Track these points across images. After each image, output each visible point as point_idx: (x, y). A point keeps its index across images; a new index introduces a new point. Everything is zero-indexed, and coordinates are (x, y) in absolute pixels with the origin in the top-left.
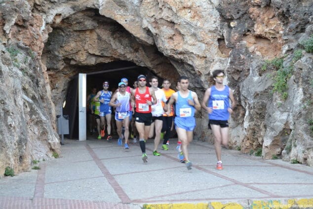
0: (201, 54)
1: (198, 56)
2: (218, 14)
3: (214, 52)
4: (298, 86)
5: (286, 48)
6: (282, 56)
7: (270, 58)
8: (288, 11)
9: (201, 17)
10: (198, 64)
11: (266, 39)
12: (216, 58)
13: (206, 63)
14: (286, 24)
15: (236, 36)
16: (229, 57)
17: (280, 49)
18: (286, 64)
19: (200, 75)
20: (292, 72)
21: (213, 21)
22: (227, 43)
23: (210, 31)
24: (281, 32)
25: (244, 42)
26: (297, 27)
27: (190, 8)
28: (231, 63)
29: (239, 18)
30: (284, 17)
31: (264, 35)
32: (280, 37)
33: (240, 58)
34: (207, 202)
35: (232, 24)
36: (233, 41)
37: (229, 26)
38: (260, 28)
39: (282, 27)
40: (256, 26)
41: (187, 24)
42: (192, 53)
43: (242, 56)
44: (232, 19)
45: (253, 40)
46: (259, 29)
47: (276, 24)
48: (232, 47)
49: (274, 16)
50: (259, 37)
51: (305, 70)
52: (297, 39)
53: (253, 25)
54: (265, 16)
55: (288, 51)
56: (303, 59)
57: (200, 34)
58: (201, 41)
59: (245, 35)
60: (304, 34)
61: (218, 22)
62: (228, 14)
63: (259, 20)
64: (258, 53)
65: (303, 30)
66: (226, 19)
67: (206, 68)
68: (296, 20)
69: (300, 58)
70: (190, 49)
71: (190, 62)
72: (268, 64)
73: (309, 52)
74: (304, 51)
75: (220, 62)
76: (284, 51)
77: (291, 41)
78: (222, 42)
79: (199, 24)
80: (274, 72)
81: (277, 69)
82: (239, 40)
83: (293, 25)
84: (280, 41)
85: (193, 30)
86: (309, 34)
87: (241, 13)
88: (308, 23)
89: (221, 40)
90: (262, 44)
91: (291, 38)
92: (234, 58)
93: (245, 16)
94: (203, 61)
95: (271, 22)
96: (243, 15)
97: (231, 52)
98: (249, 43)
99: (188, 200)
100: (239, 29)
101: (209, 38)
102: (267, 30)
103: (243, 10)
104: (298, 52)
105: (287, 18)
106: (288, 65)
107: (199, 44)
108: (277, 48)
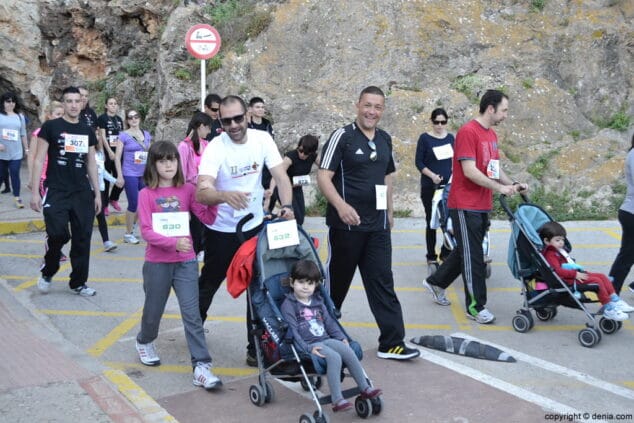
0: (20, 71)
1: (18, 73)
2: (39, 31)
3: (34, 69)
4: (121, 108)
5: (109, 70)
6: (105, 77)
7: (93, 79)
8: (111, 33)
9: (21, 32)
10: (17, 81)
11: (88, 59)
12: (37, 76)
13: (27, 79)
14: (109, 47)
15: (59, 54)
16: (51, 75)
17: (103, 71)
18: (109, 86)
19: (20, 92)
20: (114, 95)
21: (34, 38)
22: (48, 61)
23: (31, 48)
24: (105, 54)
25: (67, 61)
26: (120, 51)
27: (8, 22)
28: (53, 82)
29: (61, 37)
30: (108, 39)
31: (87, 55)
32: (103, 59)
33: (62, 77)
34: (28, 221)
35: (54, 43)
36: (55, 60)
37: (51, 45)
38: (83, 49)
39: (105, 49)
40: (79, 46)
41: (6, 38)
42: (11, 69)
43: (65, 76)
44: (54, 38)
45: (76, 60)
46: (81, 50)
47: (99, 45)
48: (54, 65)
49: (97, 38)
50: (82, 58)
51: (127, 93)
52: (120, 62)
53: (76, 45)
54: (88, 37)
55: (111, 73)
56: (126, 82)
57: (20, 51)
58: (21, 57)
59: (67, 54)
60: (127, 58)
61: (39, 39)
62: (50, 32)
63: (82, 40)
64: (81, 73)
65: (126, 54)
66: (47, 37)
67: (26, 86)
68: (119, 43)
69: (122, 81)
70: (9, 65)
71: (9, 79)
72: (92, 85)
73: (131, 75)
74: (126, 75)
75: (42, 80)
76: (107, 73)
77: (114, 64)
78: (43, 61)
79: (18, 40)
80: (97, 93)
81: (100, 91)
82: (62, 59)
83: (116, 48)
84: (103, 63)
85: (12, 46)
86: (132, 59)
87: (63, 32)
88: (131, 47)
89: (43, 57)
90: (85, 65)
91: (114, 60)
92: (57, 77)
93: (67, 35)
94: (23, 79)
95: (95, 43)
96: (65, 34)
97: (52, 71)
98: (71, 63)
99: (9, 219)
100: (62, 48)
101: (29, 55)
102: (90, 51)
103: (65, 29)
104: (121, 75)
105: (110, 41)
106: (111, 87)
107: (19, 60)
108: (100, 70)
